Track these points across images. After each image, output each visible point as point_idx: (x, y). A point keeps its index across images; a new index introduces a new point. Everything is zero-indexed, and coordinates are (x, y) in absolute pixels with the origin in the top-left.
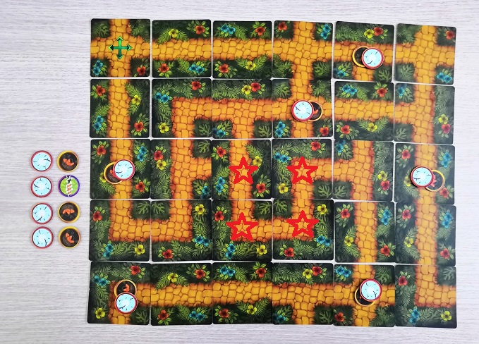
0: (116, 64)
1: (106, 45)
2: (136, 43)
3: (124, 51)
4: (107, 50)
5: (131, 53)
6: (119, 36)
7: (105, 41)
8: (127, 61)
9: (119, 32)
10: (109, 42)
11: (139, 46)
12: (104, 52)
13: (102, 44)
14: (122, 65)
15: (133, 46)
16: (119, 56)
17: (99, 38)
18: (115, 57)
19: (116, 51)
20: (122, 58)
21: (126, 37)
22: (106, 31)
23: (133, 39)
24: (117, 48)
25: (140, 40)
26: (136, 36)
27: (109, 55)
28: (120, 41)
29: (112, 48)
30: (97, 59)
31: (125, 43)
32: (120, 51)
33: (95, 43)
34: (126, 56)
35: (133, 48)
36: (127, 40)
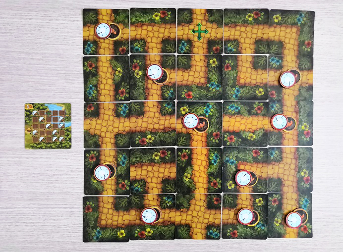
0: (197, 44)
1: (189, 29)
2: (212, 28)
3: (203, 34)
4: (190, 33)
5: (208, 35)
6: (198, 22)
7: (188, 26)
8: (205, 42)
9: (198, 19)
10: (191, 27)
11: (214, 30)
12: (188, 34)
13: (186, 28)
14: (201, 45)
15: (209, 30)
16: (199, 38)
17: (183, 24)
18: (196, 39)
19: (197, 34)
20: (202, 40)
21: (204, 23)
22: (189, 18)
23: (209, 25)
24: (197, 31)
25: (215, 26)
26: (212, 22)
27: (191, 37)
28: (200, 26)
29: (194, 31)
30: (182, 40)
31: (203, 28)
32: (200, 34)
33: (181, 28)
34: (204, 38)
35: (210, 32)
36: (205, 25)
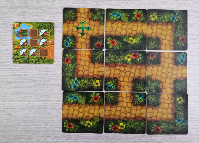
0: (80, 40)
1: (73, 26)
2: (94, 26)
3: (86, 31)
4: (74, 30)
5: (90, 32)
6: (82, 20)
7: (73, 24)
8: (88, 38)
9: (82, 17)
10: (76, 24)
11: (96, 27)
12: (72, 31)
13: (71, 26)
14: (84, 41)
15: (92, 27)
16: (82, 34)
17: (68, 21)
18: (80, 35)
19: (80, 31)
20: (85, 36)
21: (87, 21)
22: (74, 16)
23: (92, 23)
24: (81, 28)
25: (97, 24)
26: (94, 20)
27: (75, 33)
28: (83, 24)
29: (78, 28)
30: (67, 36)
31: (86, 25)
32: (83, 30)
33: (66, 25)
34: (87, 34)
35: (92, 29)
36: (88, 23)
